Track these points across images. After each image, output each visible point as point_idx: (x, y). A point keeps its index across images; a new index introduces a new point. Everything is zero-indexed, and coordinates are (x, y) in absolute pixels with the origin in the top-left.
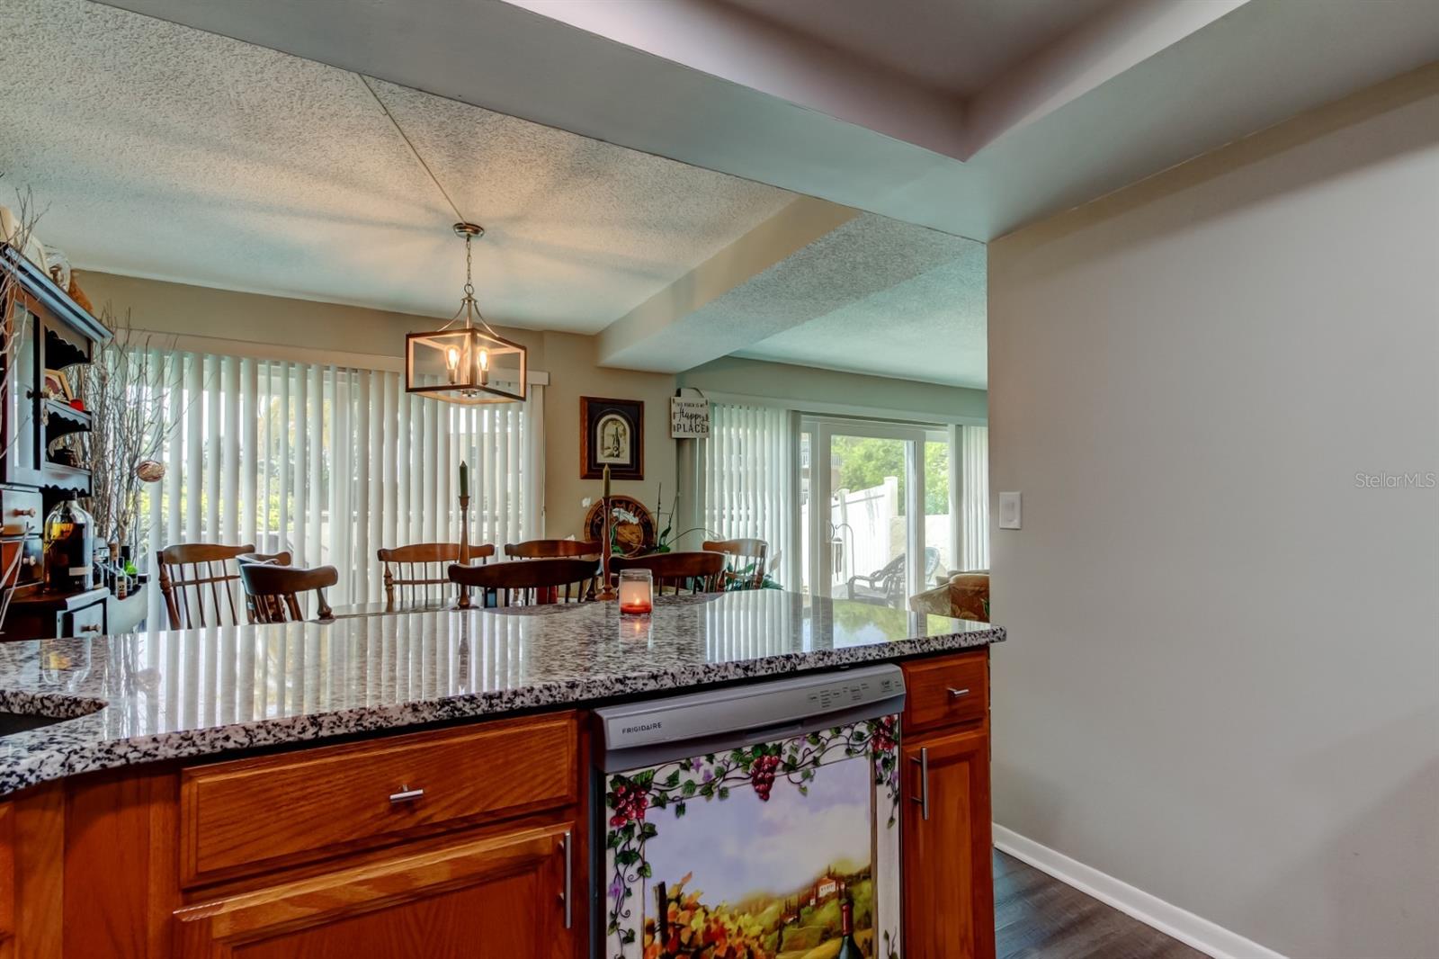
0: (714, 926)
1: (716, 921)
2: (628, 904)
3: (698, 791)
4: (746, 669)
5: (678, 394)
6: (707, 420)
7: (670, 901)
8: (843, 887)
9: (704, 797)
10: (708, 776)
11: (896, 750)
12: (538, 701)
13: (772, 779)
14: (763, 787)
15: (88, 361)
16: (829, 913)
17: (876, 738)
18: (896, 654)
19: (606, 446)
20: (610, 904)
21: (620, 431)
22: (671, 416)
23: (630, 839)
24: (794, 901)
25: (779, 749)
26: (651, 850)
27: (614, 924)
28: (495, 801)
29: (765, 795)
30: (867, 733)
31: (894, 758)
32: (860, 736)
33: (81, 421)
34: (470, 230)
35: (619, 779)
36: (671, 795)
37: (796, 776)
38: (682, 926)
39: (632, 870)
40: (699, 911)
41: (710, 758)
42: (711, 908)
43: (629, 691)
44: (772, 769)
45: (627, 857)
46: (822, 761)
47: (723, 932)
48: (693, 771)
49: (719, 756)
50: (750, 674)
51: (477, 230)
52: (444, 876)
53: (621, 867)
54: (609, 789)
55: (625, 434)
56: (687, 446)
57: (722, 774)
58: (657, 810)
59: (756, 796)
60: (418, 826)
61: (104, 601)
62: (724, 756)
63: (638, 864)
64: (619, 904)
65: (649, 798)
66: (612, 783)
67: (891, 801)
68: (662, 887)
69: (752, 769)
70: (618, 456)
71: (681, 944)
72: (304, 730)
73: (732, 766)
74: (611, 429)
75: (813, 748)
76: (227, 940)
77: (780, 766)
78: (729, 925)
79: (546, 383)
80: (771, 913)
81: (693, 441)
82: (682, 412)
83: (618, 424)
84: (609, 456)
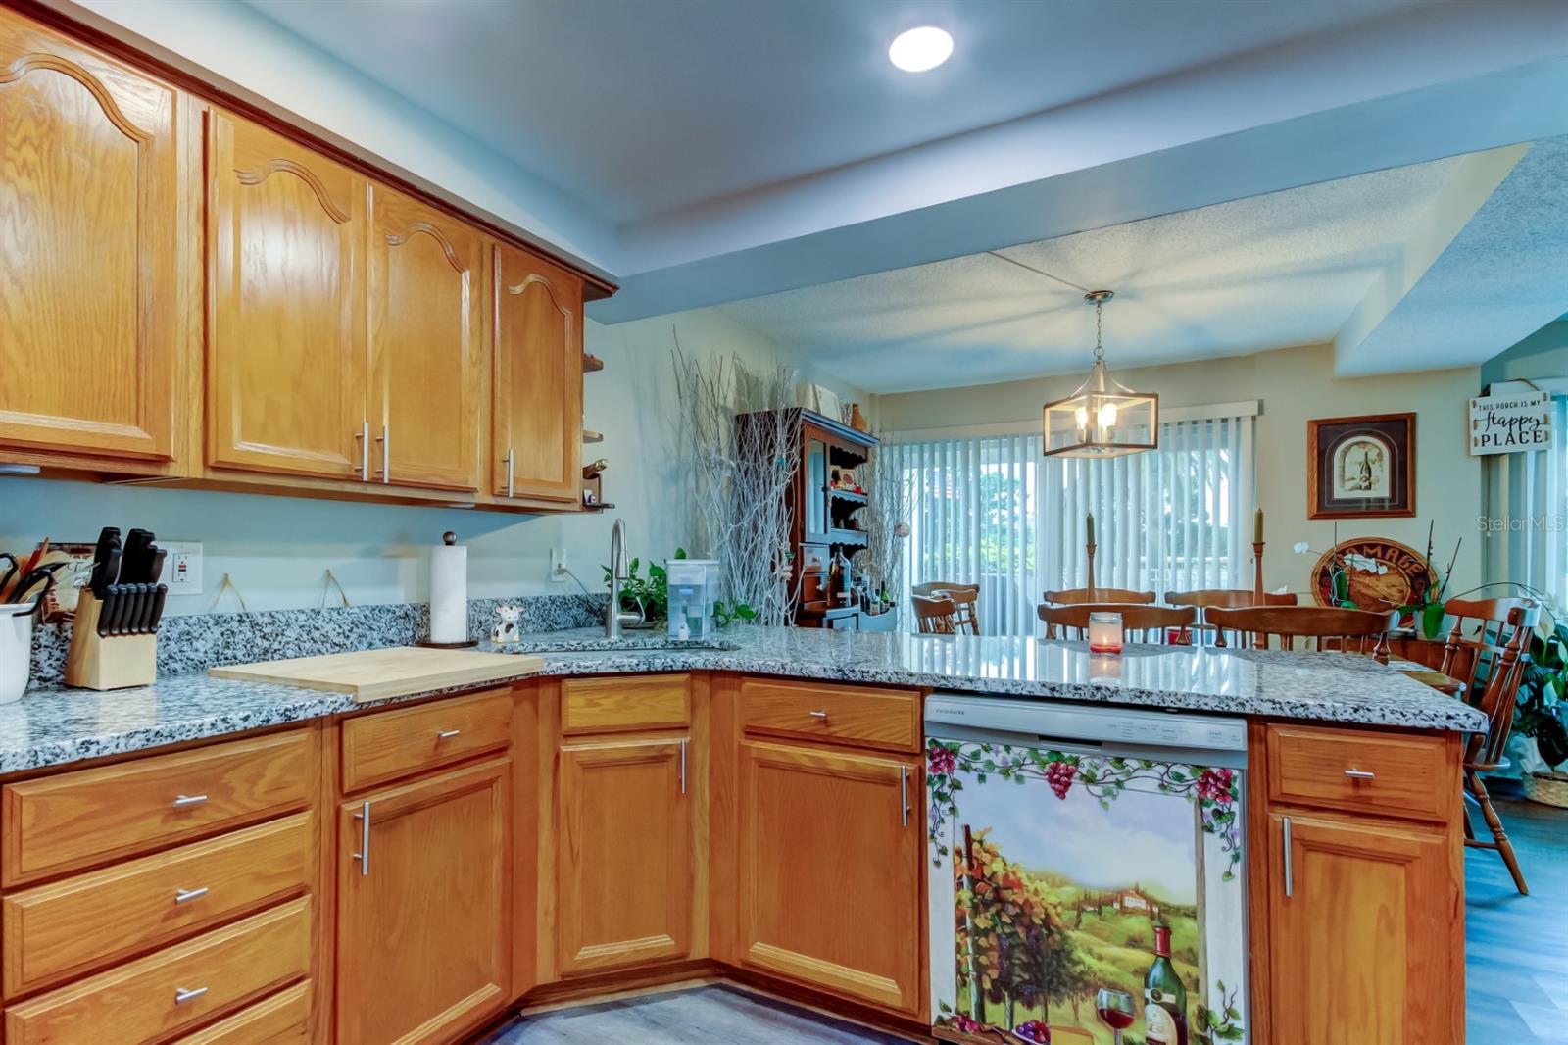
0: (1012, 877)
1: (1014, 873)
2: (942, 828)
3: (996, 770)
4: (1053, 690)
5: (1486, 392)
6: (1546, 423)
7: (975, 841)
8: (1156, 910)
9: (1001, 777)
10: (1005, 761)
11: (1235, 807)
12: (890, 680)
13: (1068, 785)
14: (1060, 783)
15: (865, 461)
16: (1138, 925)
17: (1204, 786)
18: (1248, 710)
19: (1347, 476)
20: (930, 824)
21: (1373, 455)
22: (1470, 425)
23: (942, 785)
24: (1095, 895)
25: (1076, 762)
26: (957, 795)
27: (932, 837)
29: (1061, 794)
30: (1189, 777)
31: (1232, 813)
32: (1180, 778)
33: (859, 501)
34: (1098, 297)
35: (933, 742)
36: (974, 765)
37: (1097, 790)
38: (984, 863)
39: (945, 806)
40: (999, 859)
41: (1008, 749)
42: (1010, 862)
43: (951, 686)
44: (1069, 775)
45: (941, 797)
46: (1127, 785)
47: (1019, 885)
48: (991, 753)
49: (1015, 750)
50: (1057, 695)
51: (1106, 295)
53: (937, 802)
54: (928, 747)
55: (1381, 459)
56: (1505, 463)
57: (1020, 765)
58: (963, 772)
59: (1052, 793)
60: (829, 736)
61: (856, 615)
62: (1019, 751)
63: (949, 805)
64: (936, 825)
65: (957, 762)
66: (930, 743)
67: (1227, 857)
68: (967, 829)
69: (1047, 769)
70: (1369, 488)
71: (983, 876)
72: (779, 670)
73: (1028, 761)
74: (1356, 455)
75: (1115, 771)
76: (757, 760)
77: (1077, 775)
78: (1025, 882)
79: (1256, 412)
80: (1068, 894)
81: (1516, 458)
82: (1491, 418)
83: (1368, 447)
84: (1353, 489)
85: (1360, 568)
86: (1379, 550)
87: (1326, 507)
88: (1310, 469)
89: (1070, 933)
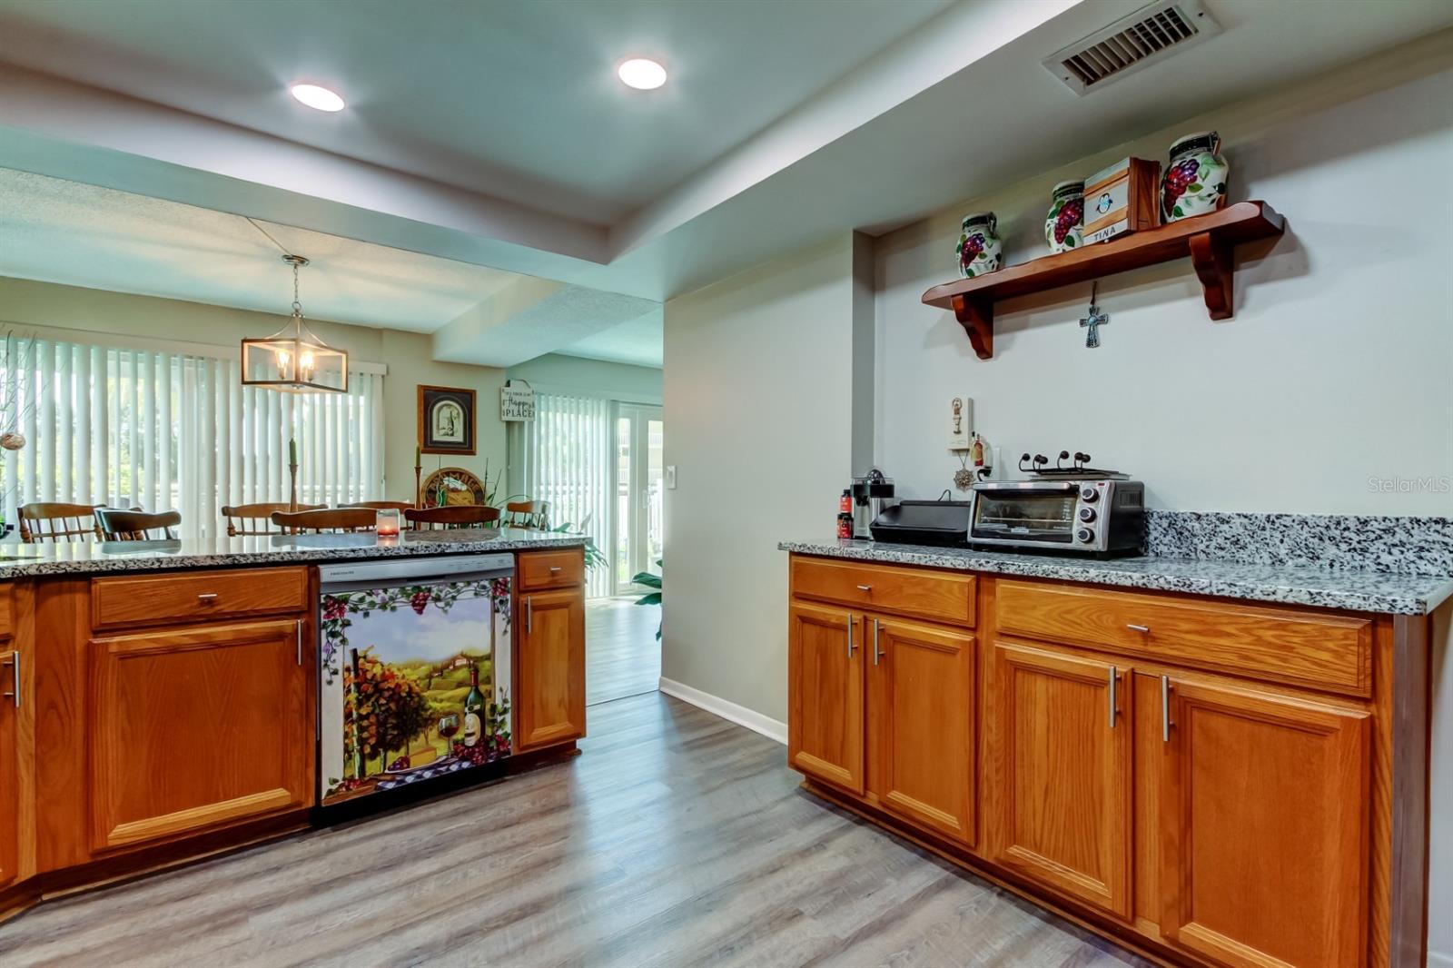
0: (387, 673)
1: (389, 670)
2: (334, 657)
3: (377, 606)
4: (412, 550)
5: (508, 384)
6: (534, 406)
7: (360, 657)
8: (472, 662)
9: (380, 610)
10: (383, 599)
11: (509, 596)
12: (282, 558)
13: (425, 604)
14: (419, 607)
16: (462, 674)
17: (495, 589)
18: (513, 547)
19: (440, 427)
20: (324, 656)
21: (454, 414)
22: (501, 403)
23: (335, 626)
24: (439, 665)
25: (429, 590)
26: (347, 632)
27: (326, 665)
28: (258, 605)
29: (420, 612)
30: (488, 586)
31: (507, 600)
32: (484, 587)
34: (298, 260)
35: (328, 597)
36: (360, 607)
37: (441, 604)
38: (367, 671)
39: (337, 641)
40: (378, 664)
41: (385, 591)
42: (386, 664)
43: (337, 556)
44: (425, 599)
45: (333, 634)
46: (458, 597)
47: (393, 676)
48: (374, 596)
49: (391, 591)
50: (414, 553)
51: (302, 261)
52: (230, 637)
53: (330, 639)
54: (323, 601)
55: (459, 417)
56: (516, 427)
57: (392, 599)
58: (352, 613)
59: (415, 612)
60: (215, 613)
62: (392, 591)
63: (340, 638)
64: (329, 657)
65: (347, 607)
66: (325, 598)
67: (505, 622)
68: (355, 651)
69: (411, 598)
70: (452, 435)
71: (366, 679)
72: (153, 564)
73: (399, 596)
74: (445, 413)
75: (451, 591)
76: (116, 654)
77: (430, 598)
78: (396, 673)
79: (385, 373)
80: (424, 670)
81: (521, 424)
82: (511, 400)
83: (452, 408)
84: (444, 435)
85: (451, 486)
86: (458, 475)
87: (429, 446)
88: (419, 418)
89: (425, 694)
